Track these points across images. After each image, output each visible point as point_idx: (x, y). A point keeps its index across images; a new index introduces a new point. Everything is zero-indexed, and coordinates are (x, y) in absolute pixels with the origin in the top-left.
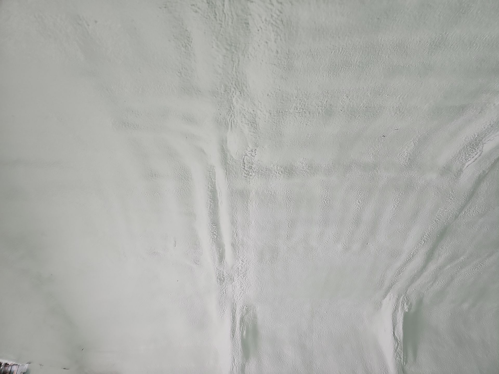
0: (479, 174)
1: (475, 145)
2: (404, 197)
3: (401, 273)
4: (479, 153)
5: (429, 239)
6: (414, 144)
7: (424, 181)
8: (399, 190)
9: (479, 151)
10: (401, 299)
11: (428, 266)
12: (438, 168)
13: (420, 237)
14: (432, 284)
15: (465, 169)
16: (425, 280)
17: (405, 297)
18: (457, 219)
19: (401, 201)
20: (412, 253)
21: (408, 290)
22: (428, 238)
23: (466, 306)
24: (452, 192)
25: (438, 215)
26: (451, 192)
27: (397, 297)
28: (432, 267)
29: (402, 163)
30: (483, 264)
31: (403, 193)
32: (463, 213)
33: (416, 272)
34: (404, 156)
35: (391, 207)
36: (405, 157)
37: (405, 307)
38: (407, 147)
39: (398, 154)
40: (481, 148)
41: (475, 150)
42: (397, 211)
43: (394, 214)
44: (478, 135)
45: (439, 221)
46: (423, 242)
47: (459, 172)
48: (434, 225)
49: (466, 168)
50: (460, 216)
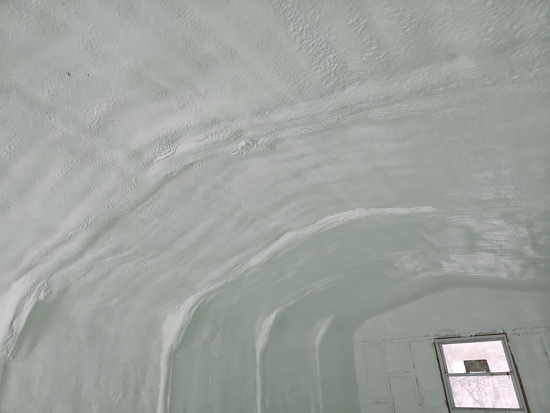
0: (167, 173)
1: (170, 141)
2: (79, 166)
3: (49, 254)
4: (172, 152)
5: (95, 224)
6: (108, 107)
7: (109, 157)
8: (74, 155)
9: (173, 149)
10: (40, 285)
11: (86, 254)
12: (128, 149)
13: (84, 219)
14: (85, 274)
15: (155, 162)
16: (77, 268)
17: (46, 283)
18: (132, 212)
19: (72, 170)
20: (69, 235)
21: (53, 275)
22: (93, 222)
23: (115, 301)
24: (135, 181)
25: (113, 200)
26: (133, 181)
27: (35, 282)
28: (90, 256)
29: (88, 123)
30: (145, 264)
31: (79, 161)
32: (141, 208)
33: (68, 257)
34: (92, 116)
35: (58, 172)
36: (93, 118)
37: (41, 294)
38: (98, 106)
39: (86, 110)
40: (176, 147)
41: (170, 146)
42: (64, 179)
43: (59, 182)
44: (175, 132)
45: (112, 207)
46: (86, 226)
47: (149, 162)
48: (104, 210)
49: (157, 162)
50: (136, 209)
